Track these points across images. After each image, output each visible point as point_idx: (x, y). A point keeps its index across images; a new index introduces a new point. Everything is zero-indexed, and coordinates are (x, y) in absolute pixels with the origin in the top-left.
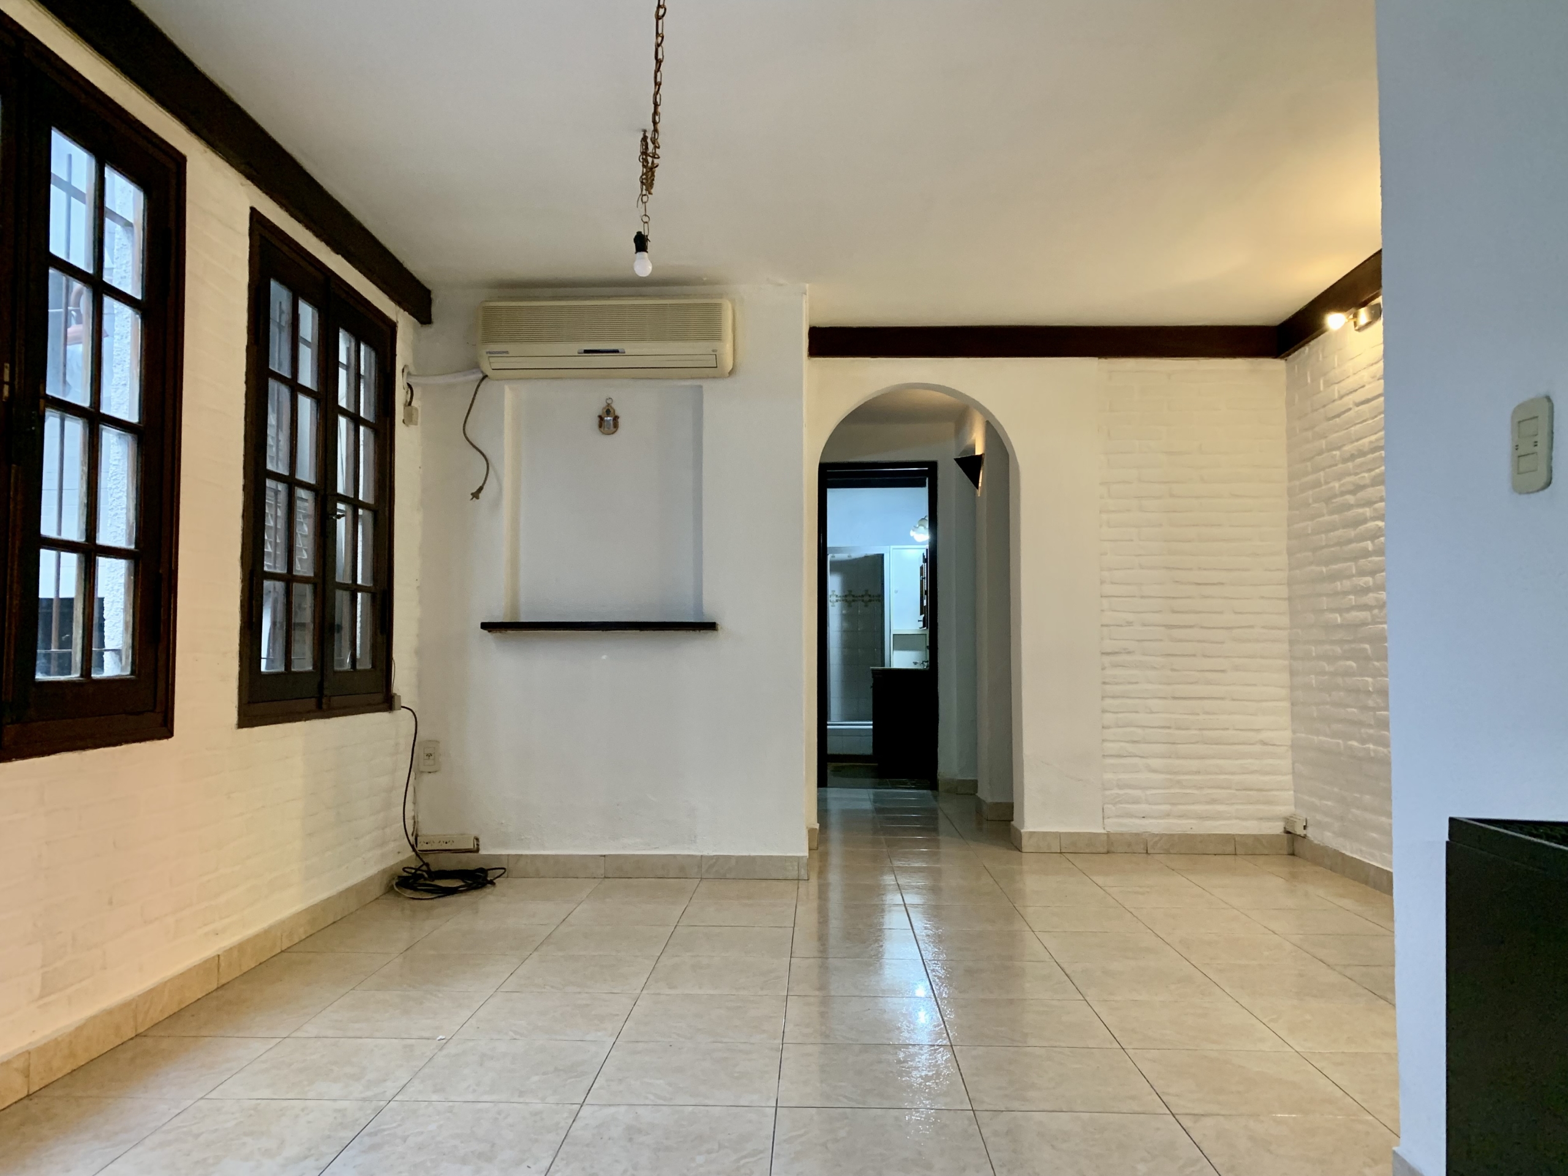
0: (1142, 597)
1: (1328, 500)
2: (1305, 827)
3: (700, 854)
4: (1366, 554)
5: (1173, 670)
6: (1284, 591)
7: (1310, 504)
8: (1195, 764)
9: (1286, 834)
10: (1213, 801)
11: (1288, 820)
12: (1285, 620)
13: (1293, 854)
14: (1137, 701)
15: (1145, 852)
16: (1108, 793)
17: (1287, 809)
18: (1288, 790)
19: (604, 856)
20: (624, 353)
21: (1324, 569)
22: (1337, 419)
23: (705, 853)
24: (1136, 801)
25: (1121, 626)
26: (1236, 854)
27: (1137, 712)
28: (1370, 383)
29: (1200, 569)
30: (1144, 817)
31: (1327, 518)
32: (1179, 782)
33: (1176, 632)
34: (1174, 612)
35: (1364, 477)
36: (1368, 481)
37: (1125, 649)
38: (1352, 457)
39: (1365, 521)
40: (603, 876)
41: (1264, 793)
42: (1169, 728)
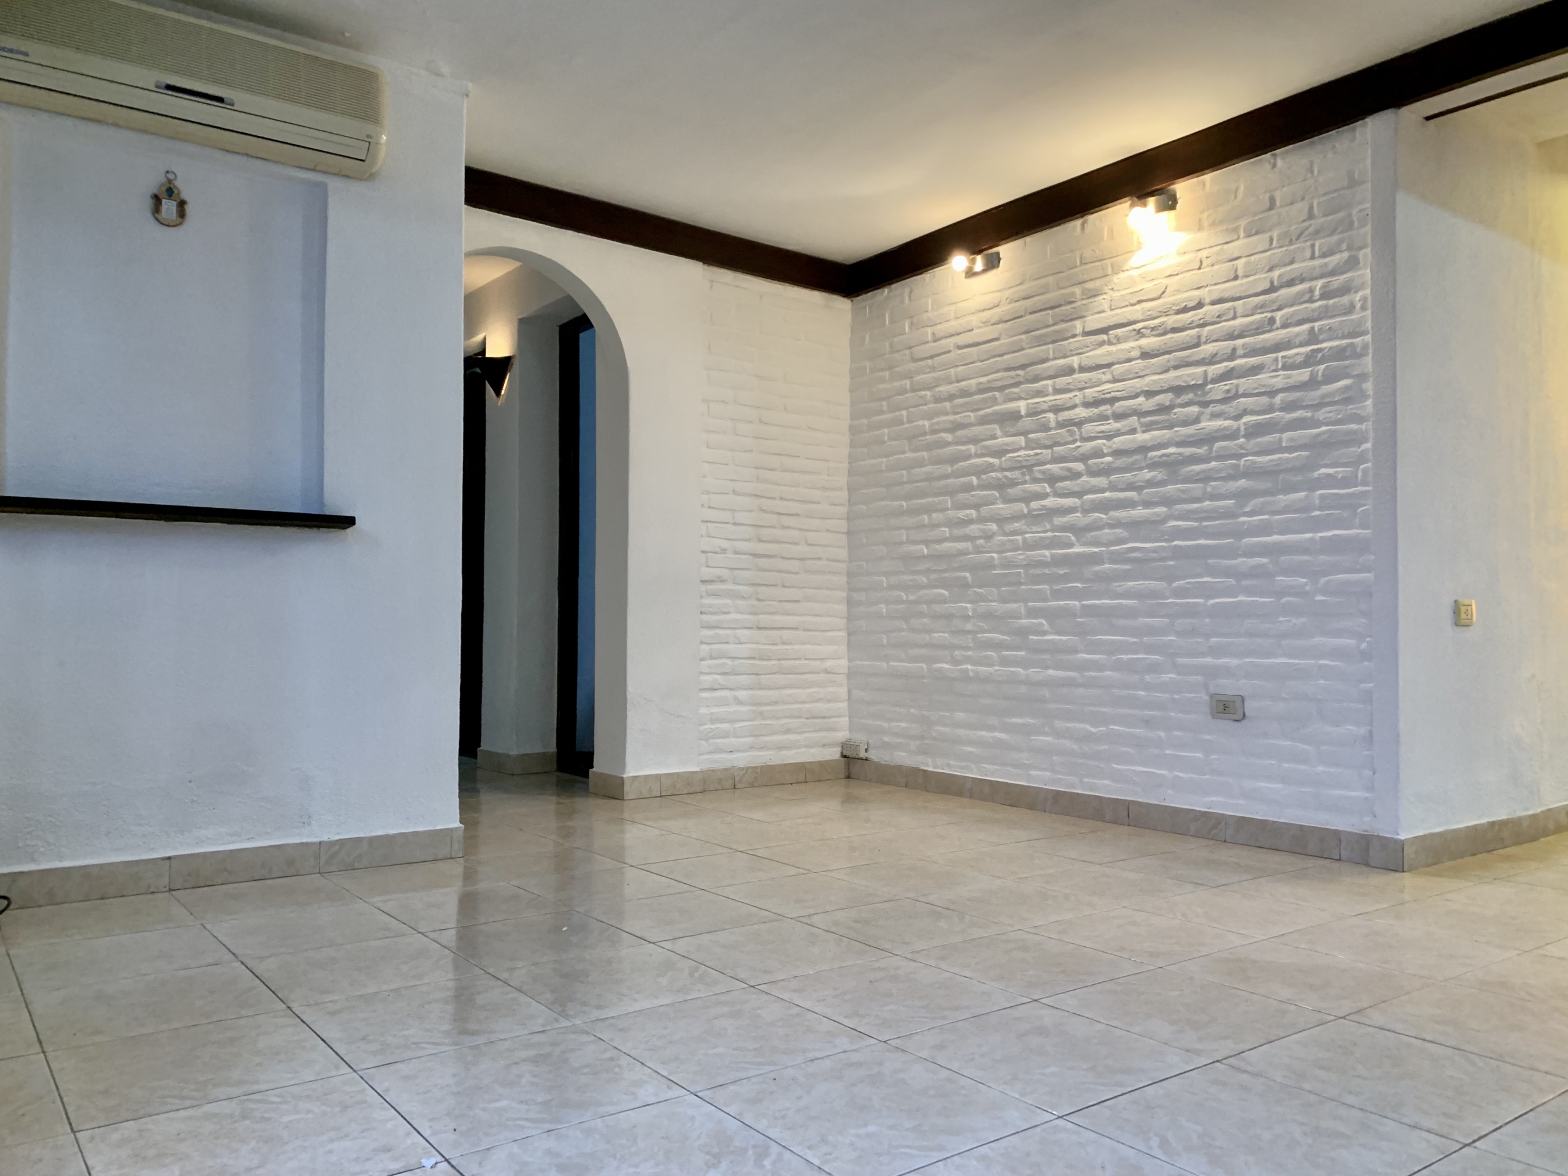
0: (735, 524)
1: (910, 438)
2: (866, 750)
3: (317, 840)
4: (969, 488)
5: (759, 600)
6: (843, 525)
7: (885, 442)
8: (773, 694)
9: (843, 759)
10: (788, 731)
11: (843, 745)
12: (843, 554)
13: (848, 777)
14: (729, 632)
15: (733, 787)
16: (702, 728)
17: (842, 735)
18: (844, 716)
19: (169, 858)
20: (232, 105)
21: (904, 504)
22: (930, 361)
23: (325, 838)
24: (726, 735)
25: (716, 553)
26: (806, 782)
27: (727, 643)
28: (979, 328)
29: (781, 498)
30: (731, 752)
31: (909, 455)
32: (761, 713)
33: (763, 562)
34: (760, 541)
35: (969, 416)
36: (973, 420)
37: (719, 577)
38: (951, 397)
39: (969, 457)
40: (167, 889)
41: (826, 720)
42: (754, 658)
